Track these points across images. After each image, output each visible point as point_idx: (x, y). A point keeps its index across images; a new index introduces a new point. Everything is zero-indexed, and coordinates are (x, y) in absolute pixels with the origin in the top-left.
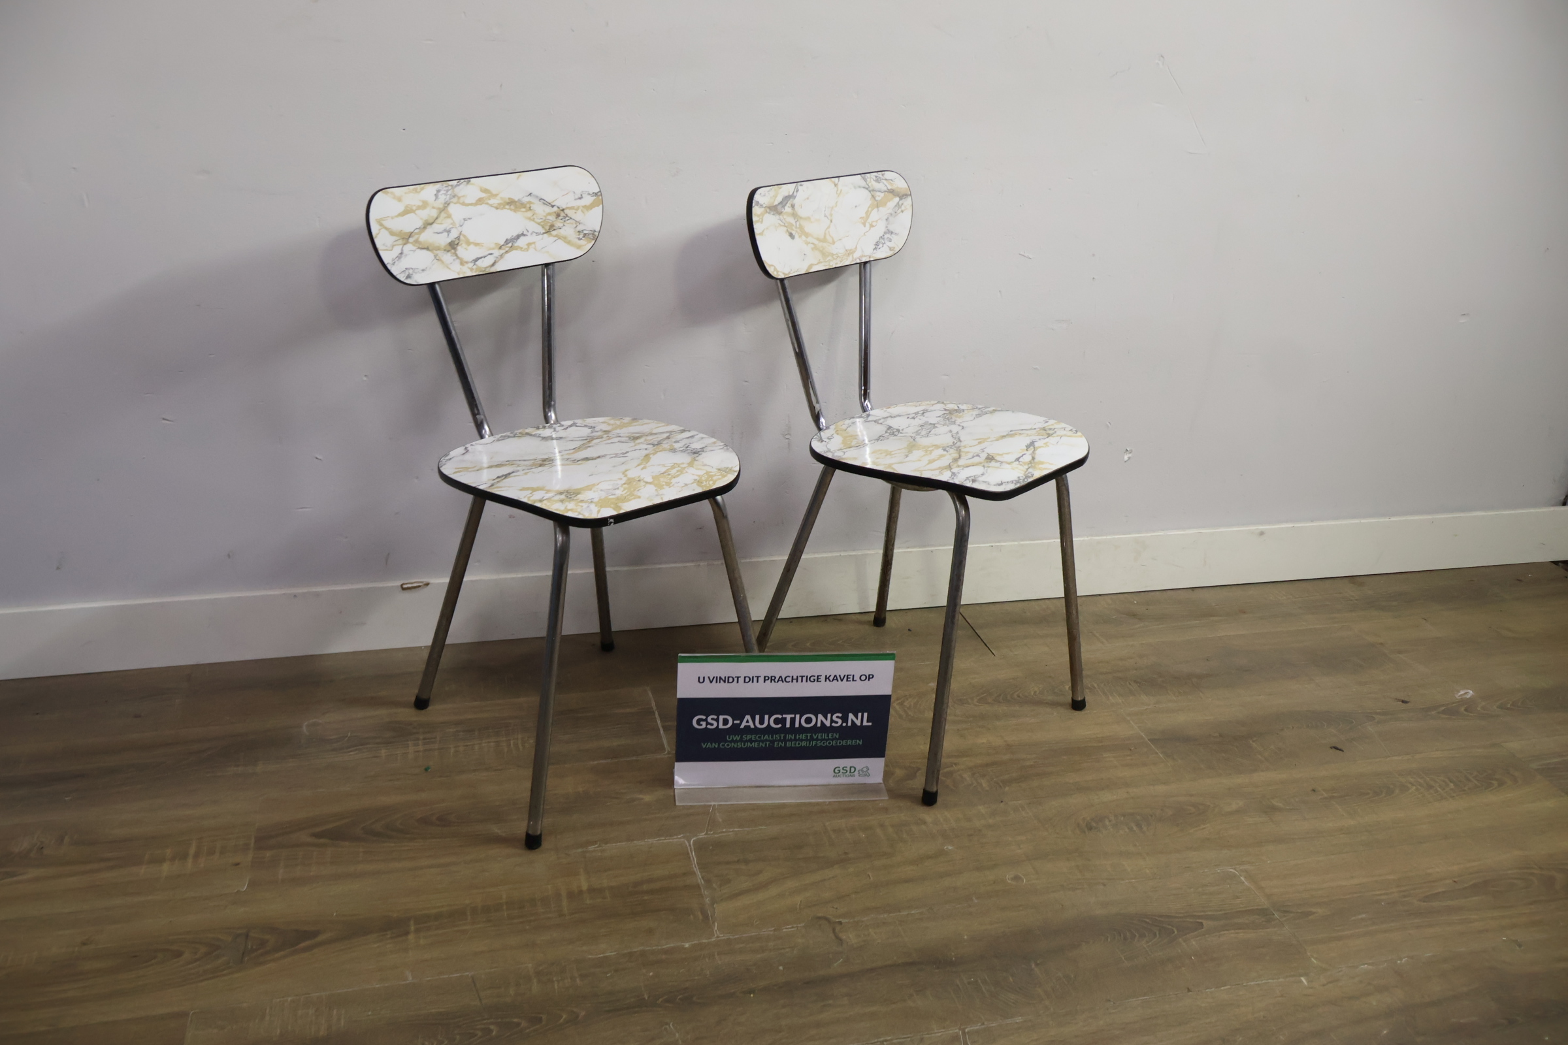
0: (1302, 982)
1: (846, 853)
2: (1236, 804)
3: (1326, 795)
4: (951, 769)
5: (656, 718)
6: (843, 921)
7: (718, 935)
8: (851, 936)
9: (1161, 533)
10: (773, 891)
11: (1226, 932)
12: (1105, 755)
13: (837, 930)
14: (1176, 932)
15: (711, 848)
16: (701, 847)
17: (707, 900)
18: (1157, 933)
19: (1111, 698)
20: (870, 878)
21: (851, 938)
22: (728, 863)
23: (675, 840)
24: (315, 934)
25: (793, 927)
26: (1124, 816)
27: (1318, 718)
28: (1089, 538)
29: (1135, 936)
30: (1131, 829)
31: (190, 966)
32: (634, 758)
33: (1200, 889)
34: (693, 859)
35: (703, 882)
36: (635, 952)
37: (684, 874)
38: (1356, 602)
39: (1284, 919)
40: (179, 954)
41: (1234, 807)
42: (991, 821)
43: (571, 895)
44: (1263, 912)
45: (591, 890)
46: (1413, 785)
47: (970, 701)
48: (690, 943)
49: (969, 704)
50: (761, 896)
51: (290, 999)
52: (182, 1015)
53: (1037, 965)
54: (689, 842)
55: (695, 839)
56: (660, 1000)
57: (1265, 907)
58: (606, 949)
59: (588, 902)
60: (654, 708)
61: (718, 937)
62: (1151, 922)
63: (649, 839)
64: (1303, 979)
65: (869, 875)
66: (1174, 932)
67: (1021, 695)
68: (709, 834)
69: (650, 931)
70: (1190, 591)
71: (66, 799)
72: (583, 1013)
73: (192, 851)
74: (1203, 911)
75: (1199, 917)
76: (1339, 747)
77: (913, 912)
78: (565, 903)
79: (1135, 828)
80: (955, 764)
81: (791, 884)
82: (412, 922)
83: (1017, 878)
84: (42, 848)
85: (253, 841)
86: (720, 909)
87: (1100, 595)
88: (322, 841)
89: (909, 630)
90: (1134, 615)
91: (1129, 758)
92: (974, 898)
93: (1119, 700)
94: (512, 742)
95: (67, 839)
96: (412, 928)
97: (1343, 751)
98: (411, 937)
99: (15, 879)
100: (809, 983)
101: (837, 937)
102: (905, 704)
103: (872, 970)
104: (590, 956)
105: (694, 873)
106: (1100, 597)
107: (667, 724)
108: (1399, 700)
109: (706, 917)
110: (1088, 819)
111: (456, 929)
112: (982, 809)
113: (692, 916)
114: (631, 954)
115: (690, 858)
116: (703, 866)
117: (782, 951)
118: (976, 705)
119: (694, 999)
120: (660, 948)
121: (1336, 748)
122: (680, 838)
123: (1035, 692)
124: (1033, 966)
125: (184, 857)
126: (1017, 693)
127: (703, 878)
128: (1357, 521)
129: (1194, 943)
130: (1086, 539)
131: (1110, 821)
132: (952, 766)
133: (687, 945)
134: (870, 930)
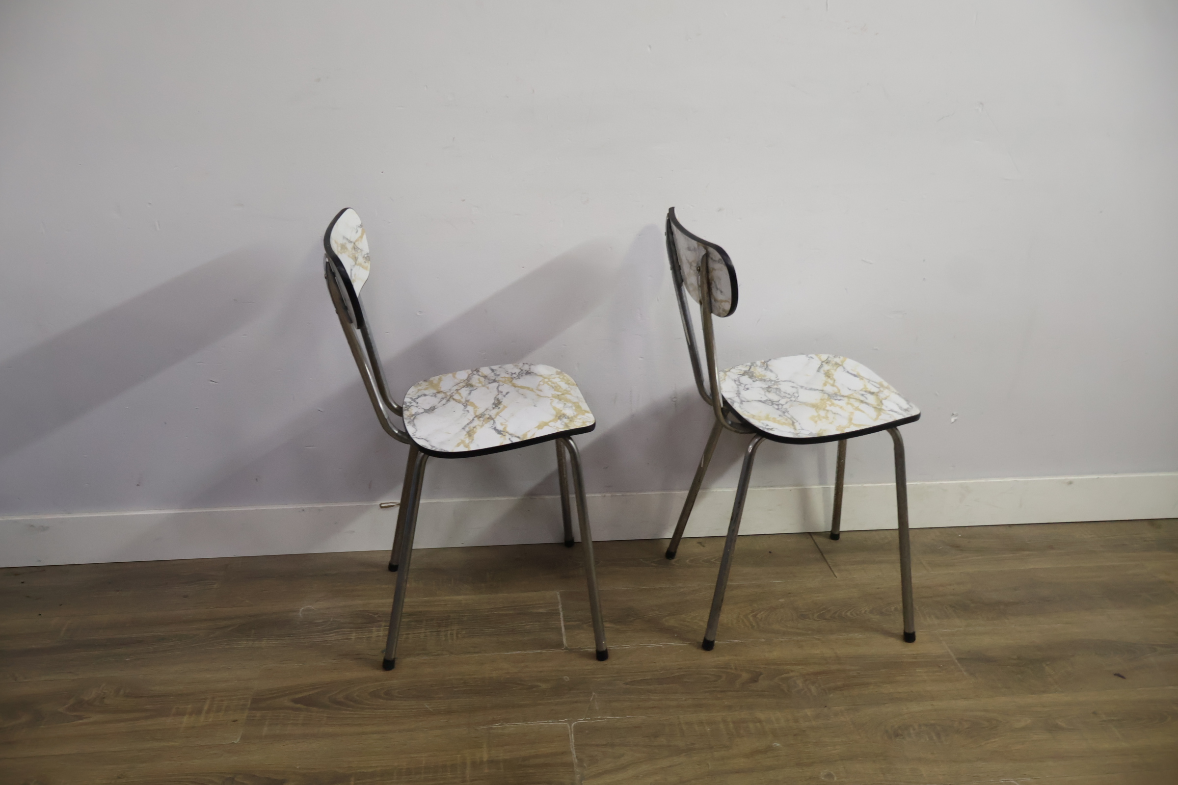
122: (564, 722)
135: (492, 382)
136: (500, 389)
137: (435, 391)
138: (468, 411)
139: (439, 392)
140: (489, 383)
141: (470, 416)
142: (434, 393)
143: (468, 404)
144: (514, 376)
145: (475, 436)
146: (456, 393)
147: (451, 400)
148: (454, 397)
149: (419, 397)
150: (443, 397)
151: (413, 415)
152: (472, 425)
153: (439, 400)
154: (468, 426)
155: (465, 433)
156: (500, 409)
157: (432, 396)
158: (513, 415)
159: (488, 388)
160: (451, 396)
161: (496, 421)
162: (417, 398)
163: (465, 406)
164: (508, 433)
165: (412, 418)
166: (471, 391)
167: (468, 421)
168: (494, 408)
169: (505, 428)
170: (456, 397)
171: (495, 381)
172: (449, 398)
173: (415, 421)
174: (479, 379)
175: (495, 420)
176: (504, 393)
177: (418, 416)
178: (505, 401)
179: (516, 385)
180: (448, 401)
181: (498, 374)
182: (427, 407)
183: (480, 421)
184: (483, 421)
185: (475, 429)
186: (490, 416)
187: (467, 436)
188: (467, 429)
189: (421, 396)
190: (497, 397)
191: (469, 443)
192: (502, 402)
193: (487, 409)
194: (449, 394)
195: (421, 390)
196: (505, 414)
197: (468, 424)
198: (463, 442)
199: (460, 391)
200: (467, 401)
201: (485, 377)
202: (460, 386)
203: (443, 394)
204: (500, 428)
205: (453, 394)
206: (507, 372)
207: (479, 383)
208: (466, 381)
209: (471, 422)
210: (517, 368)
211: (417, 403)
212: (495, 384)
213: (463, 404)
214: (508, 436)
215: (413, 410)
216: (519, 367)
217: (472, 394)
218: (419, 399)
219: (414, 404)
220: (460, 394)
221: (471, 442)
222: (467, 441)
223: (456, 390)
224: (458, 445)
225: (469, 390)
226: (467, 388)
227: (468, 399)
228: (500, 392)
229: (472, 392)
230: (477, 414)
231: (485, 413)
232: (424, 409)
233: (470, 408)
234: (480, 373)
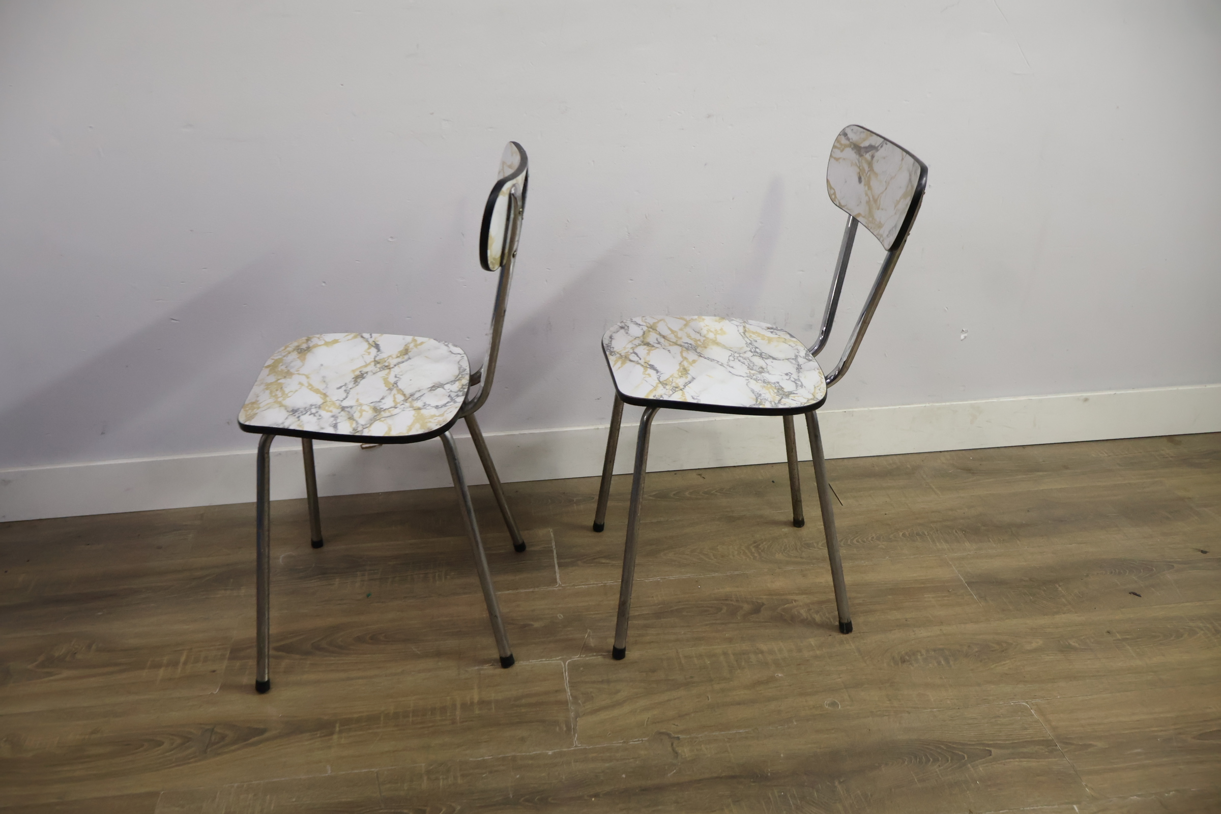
0: (1073, 809)
1: (692, 677)
2: (1038, 643)
3: (1119, 636)
4: (791, 605)
5: (553, 556)
6: (681, 736)
7: (577, 744)
8: (685, 750)
9: (995, 400)
10: (627, 708)
11: (1012, 760)
12: (925, 596)
13: (674, 745)
14: (966, 759)
15: (582, 669)
16: (574, 667)
17: (572, 715)
18: (950, 759)
19: (938, 544)
20: (709, 699)
21: (686, 751)
22: (594, 682)
23: (553, 661)
24: (263, 731)
25: (638, 741)
26: (934, 650)
27: (1120, 566)
28: (931, 404)
29: (930, 760)
30: (939, 663)
31: (167, 754)
32: (531, 590)
33: (993, 720)
34: (566, 677)
35: (571, 699)
36: (508, 757)
37: (557, 691)
38: (1171, 459)
39: (1066, 750)
40: (160, 744)
41: (1034, 645)
42: (818, 652)
43: (465, 706)
44: (1047, 743)
45: (483, 703)
46: (1202, 630)
47: (815, 545)
48: (553, 751)
49: (815, 548)
50: (616, 712)
51: (236, 785)
52: (154, 795)
53: (840, 783)
54: (565, 664)
55: (570, 660)
56: (522, 799)
57: (1050, 738)
58: (485, 753)
59: (477, 712)
60: (554, 547)
61: (576, 746)
62: (945, 748)
63: (533, 660)
64: (1075, 807)
65: (708, 697)
66: (964, 758)
67: (860, 540)
68: (582, 657)
69: (523, 740)
70: (1021, 448)
71: (100, 614)
72: (458, 808)
73: (183, 659)
74: (993, 740)
75: (989, 745)
76: (1138, 593)
77: (741, 731)
78: (458, 712)
79: (943, 662)
80: (795, 601)
81: (643, 703)
82: (337, 725)
83: (834, 704)
84: (75, 653)
85: (228, 652)
86: (581, 722)
87: (941, 452)
88: (280, 653)
89: (773, 482)
90: (969, 470)
91: (946, 598)
92: (794, 721)
93: (945, 546)
94: (437, 574)
95: (94, 647)
96: (337, 729)
97: (1139, 596)
98: (335, 737)
99: (52, 678)
100: (645, 790)
101: (673, 750)
102: (760, 547)
103: (700, 781)
104: (471, 759)
105: (565, 691)
106: (940, 453)
107: (562, 561)
108: (1199, 550)
109: (569, 729)
110: (903, 653)
111: (370, 731)
112: (812, 641)
113: (557, 729)
114: (504, 759)
115: (563, 678)
116: (573, 685)
117: (627, 761)
118: (820, 549)
119: (550, 799)
120: (528, 754)
121: (1135, 594)
122: (559, 660)
123: (873, 538)
124: (837, 783)
125: (175, 664)
126: (856, 539)
127: (571, 695)
128: (1175, 388)
129: (981, 769)
130: (927, 405)
131: (921, 655)
132: (792, 602)
133: (550, 753)
134: (703, 746)
135: (347, 407)
136: (344, 395)
137: (423, 411)
138: (396, 377)
139: (419, 409)
140: (351, 407)
141: (396, 370)
142: (425, 408)
143: (391, 386)
144: (314, 411)
145: (401, 348)
146: (399, 403)
147: (408, 396)
148: (402, 398)
149: (445, 405)
150: (415, 402)
151: (459, 380)
152: (399, 360)
153: (422, 398)
154: (403, 360)
155: (410, 354)
156: (360, 370)
157: (429, 405)
158: (352, 360)
159: (357, 400)
160: (406, 400)
161: (373, 357)
162: (448, 402)
163: (396, 383)
164: (369, 343)
165: (460, 376)
166: (380, 402)
167: (401, 365)
168: (367, 373)
169: (369, 348)
170: (400, 398)
171: (343, 409)
172: (409, 398)
173: (457, 372)
174: (361, 416)
175: (373, 360)
176: (344, 388)
177: (453, 379)
178: (349, 378)
179: (322, 396)
180: (412, 395)
181: (333, 419)
182: (440, 390)
183: (389, 362)
184: (385, 362)
185: (399, 355)
186: (375, 365)
187: (409, 350)
188: (406, 357)
189: (441, 407)
190: (354, 385)
191: (411, 343)
192: (353, 378)
193: (374, 374)
194: (407, 404)
195: (439, 416)
196: (359, 363)
197: (403, 362)
198: (416, 346)
199: (393, 404)
200: (390, 389)
201: (351, 418)
202: (389, 412)
203: (415, 405)
204: (373, 351)
205: (402, 403)
206: (320, 418)
207: (364, 411)
208: (378, 417)
209: (399, 363)
210: (302, 422)
211: (449, 396)
212: (345, 403)
213: (397, 387)
214: (371, 341)
215: (456, 387)
216: (299, 422)
217: (381, 398)
218: (446, 402)
219: (453, 395)
220: (394, 401)
221: (409, 343)
222: (411, 345)
223: (396, 408)
224: (422, 343)
225: (380, 404)
226: (381, 407)
227: (389, 392)
228: (347, 392)
229: (378, 400)
230: (387, 371)
231: (378, 370)
232: (443, 388)
233: (392, 379)
234: (354, 425)
